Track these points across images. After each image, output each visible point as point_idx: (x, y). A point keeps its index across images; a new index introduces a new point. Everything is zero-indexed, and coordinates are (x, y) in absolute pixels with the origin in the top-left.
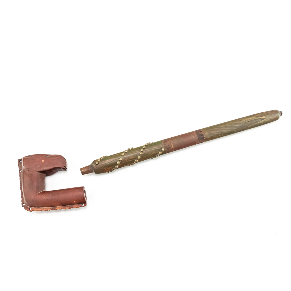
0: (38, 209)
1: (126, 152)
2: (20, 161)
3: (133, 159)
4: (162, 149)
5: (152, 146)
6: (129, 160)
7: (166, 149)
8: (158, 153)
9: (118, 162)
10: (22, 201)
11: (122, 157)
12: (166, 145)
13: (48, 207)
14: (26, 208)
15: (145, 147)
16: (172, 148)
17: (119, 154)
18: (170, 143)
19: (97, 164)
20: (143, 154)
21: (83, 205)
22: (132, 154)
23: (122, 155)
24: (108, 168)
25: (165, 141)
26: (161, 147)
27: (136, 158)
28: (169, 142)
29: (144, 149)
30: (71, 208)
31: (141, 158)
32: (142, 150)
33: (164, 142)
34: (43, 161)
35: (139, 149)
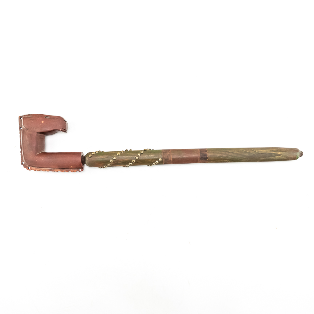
0: (36, 169)
1: (123, 152)
2: (20, 118)
3: (128, 161)
4: (159, 160)
5: (150, 153)
6: (124, 161)
7: (164, 160)
8: (154, 162)
9: (111, 161)
10: (22, 159)
11: (117, 156)
12: (165, 156)
13: (46, 168)
14: (25, 166)
15: (142, 152)
16: (171, 161)
17: (115, 153)
18: (170, 155)
19: (90, 157)
20: (138, 158)
21: (80, 170)
22: (128, 156)
23: (118, 154)
24: (100, 164)
25: (166, 151)
26: (159, 157)
27: (131, 161)
28: (169, 153)
29: (141, 154)
30: (68, 171)
31: (136, 163)
32: (139, 154)
33: (164, 153)
34: (43, 122)
35: (136, 152)
